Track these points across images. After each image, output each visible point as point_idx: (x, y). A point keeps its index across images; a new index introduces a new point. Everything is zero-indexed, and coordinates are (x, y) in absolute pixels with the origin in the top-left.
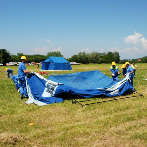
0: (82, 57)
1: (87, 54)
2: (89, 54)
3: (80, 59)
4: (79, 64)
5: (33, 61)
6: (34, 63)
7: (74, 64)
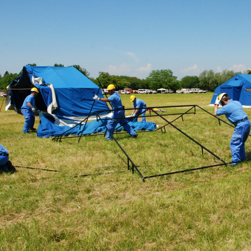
0: (209, 79)
1: (216, 74)
2: (219, 74)
3: (204, 83)
4: (205, 93)
5: (127, 86)
6: (129, 91)
7: (197, 93)
